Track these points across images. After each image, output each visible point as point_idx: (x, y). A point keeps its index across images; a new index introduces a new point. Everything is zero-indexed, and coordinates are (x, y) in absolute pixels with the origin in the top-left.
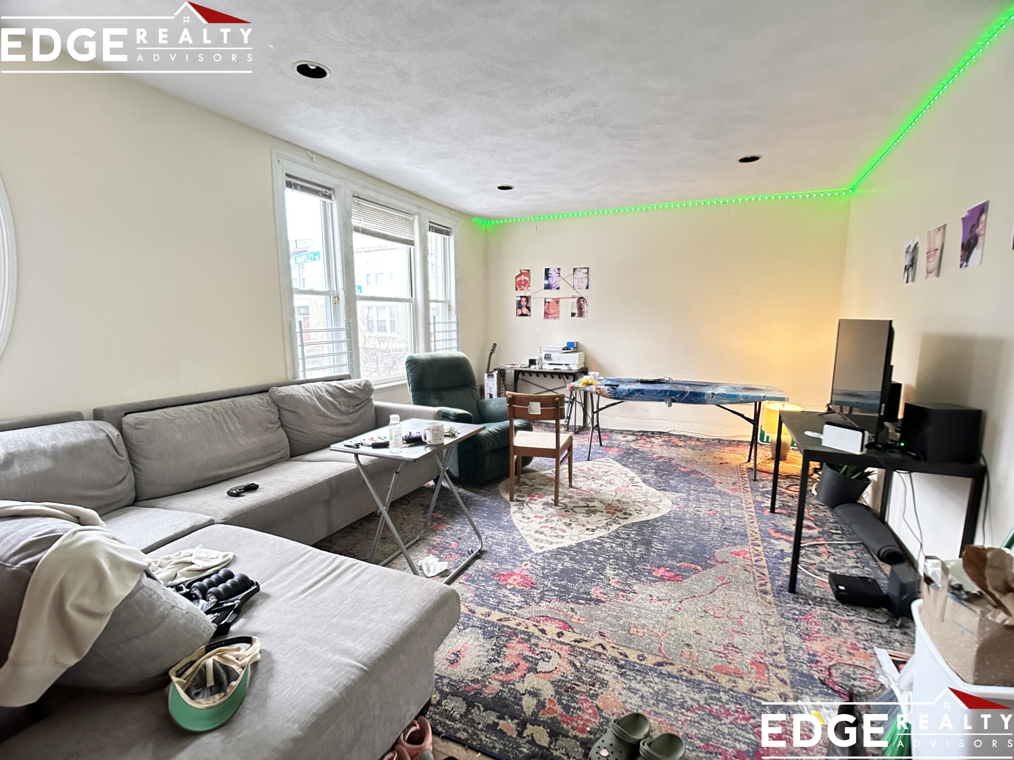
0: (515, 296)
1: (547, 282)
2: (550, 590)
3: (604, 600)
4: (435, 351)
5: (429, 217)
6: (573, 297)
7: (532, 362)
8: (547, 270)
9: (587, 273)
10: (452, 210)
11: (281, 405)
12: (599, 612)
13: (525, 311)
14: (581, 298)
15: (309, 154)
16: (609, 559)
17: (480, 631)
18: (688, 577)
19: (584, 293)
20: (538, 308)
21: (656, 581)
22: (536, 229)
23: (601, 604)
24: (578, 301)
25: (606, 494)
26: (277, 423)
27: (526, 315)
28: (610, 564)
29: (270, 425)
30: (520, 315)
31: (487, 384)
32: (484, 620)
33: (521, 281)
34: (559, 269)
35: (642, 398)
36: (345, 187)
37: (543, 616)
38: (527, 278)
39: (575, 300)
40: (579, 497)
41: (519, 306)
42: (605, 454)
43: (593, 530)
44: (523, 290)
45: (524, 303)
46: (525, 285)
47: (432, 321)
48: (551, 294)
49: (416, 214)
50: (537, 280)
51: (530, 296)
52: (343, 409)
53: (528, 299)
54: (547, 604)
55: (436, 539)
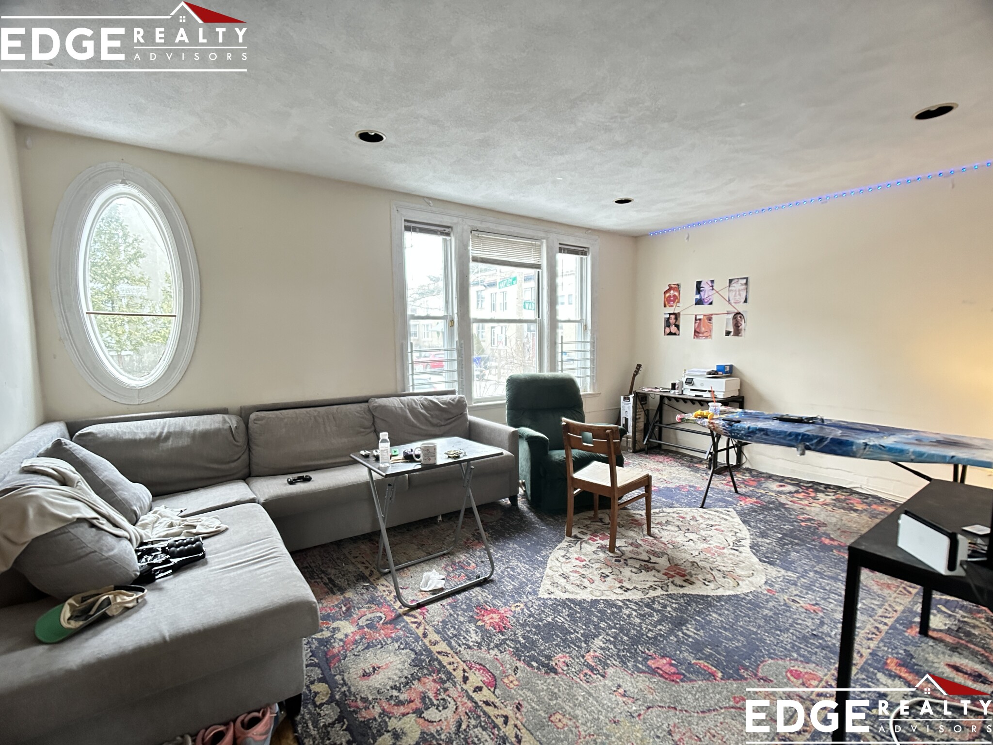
0: (663, 313)
1: (698, 297)
2: (516, 641)
3: (560, 670)
4: (562, 371)
5: (558, 240)
6: (728, 313)
7: (674, 386)
8: (699, 283)
9: (746, 284)
10: (589, 229)
11: (375, 414)
12: (543, 683)
13: (673, 329)
14: (739, 313)
15: (427, 200)
16: (610, 628)
17: (413, 656)
18: (691, 680)
19: (741, 308)
20: (687, 325)
21: (643, 672)
22: (688, 238)
23: (552, 675)
24: (735, 318)
25: (685, 551)
26: (371, 427)
27: (675, 334)
28: (608, 634)
29: (362, 430)
30: (668, 334)
31: (623, 407)
32: (427, 647)
33: (670, 297)
34: (712, 281)
35: (765, 439)
36: (462, 224)
37: (481, 664)
38: (676, 294)
39: (731, 316)
40: (648, 548)
41: (668, 324)
42: (731, 503)
43: (627, 590)
44: (672, 306)
45: (672, 321)
46: (674, 301)
47: (559, 341)
48: (703, 310)
49: (544, 239)
50: (688, 295)
51: (679, 313)
52: (435, 421)
53: (677, 316)
54: (498, 653)
55: (462, 557)
